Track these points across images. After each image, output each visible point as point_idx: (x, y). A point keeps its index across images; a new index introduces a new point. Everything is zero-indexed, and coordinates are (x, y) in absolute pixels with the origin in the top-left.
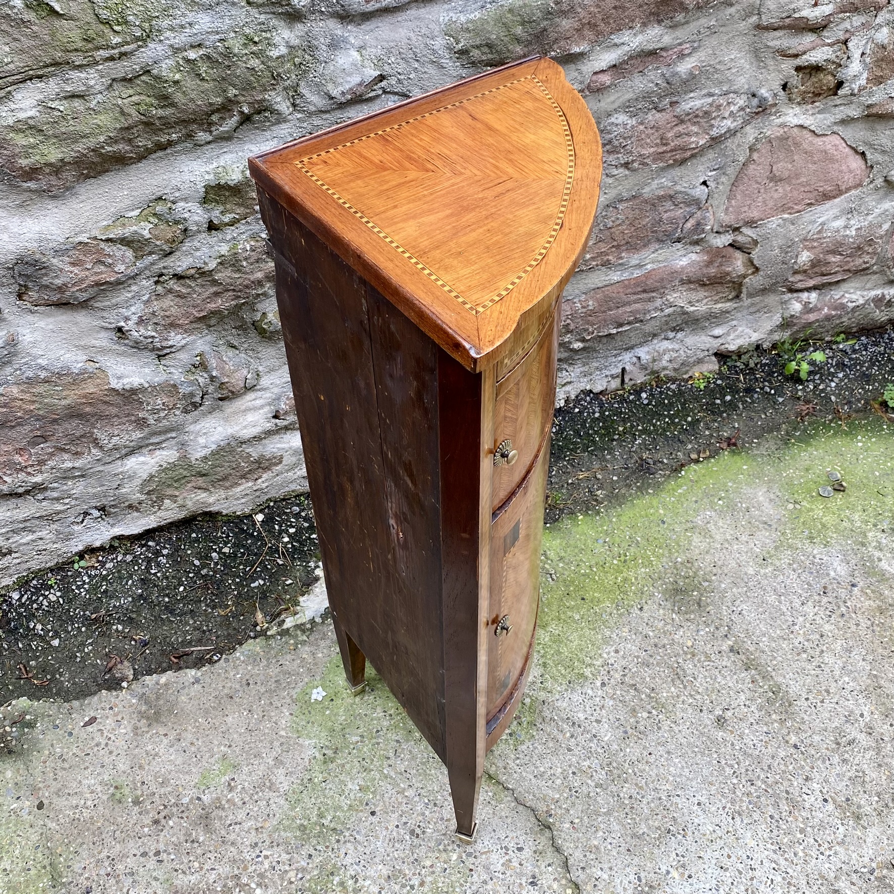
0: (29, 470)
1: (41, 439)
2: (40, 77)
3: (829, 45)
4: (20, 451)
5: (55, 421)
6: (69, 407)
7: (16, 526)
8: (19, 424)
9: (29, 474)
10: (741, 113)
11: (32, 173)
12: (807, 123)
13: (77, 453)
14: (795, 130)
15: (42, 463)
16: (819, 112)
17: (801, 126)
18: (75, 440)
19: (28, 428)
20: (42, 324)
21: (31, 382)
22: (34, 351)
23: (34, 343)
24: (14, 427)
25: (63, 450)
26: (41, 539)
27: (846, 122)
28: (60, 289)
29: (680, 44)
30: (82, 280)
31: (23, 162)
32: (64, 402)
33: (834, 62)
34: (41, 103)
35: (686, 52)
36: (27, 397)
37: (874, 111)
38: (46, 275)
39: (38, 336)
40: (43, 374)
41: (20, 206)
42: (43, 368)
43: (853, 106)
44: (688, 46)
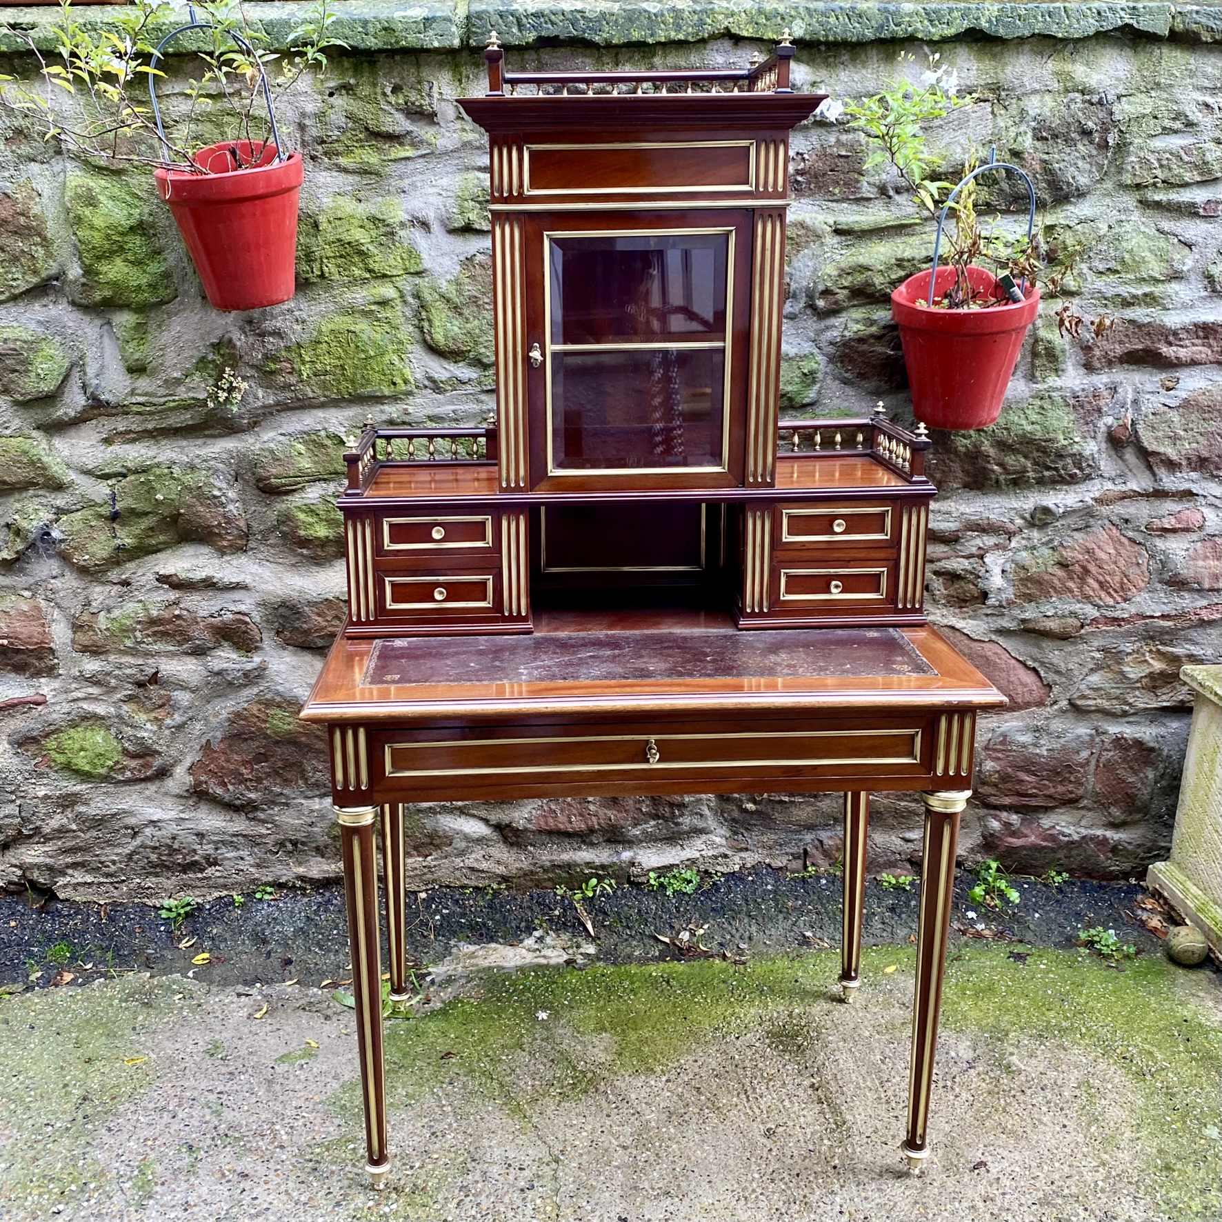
0: (248, 784)
1: (262, 758)
2: (325, 480)
3: (963, 557)
4: (245, 763)
5: (277, 742)
6: (289, 732)
7: (227, 838)
8: (251, 739)
9: (248, 788)
11: (305, 542)
12: (958, 626)
13: (286, 780)
14: (947, 630)
15: (259, 780)
16: (970, 617)
17: (953, 628)
18: (288, 766)
19: (257, 743)
20: (288, 659)
21: (268, 704)
22: (277, 678)
23: (278, 673)
24: (246, 740)
25: (277, 773)
26: (242, 859)
27: (1002, 632)
28: (307, 632)
30: (323, 628)
31: (302, 533)
32: (286, 727)
33: (971, 573)
34: (322, 496)
36: (262, 716)
37: (1030, 626)
38: (298, 619)
39: (282, 667)
40: (278, 699)
41: (293, 565)
42: (278, 693)
43: (1006, 618)
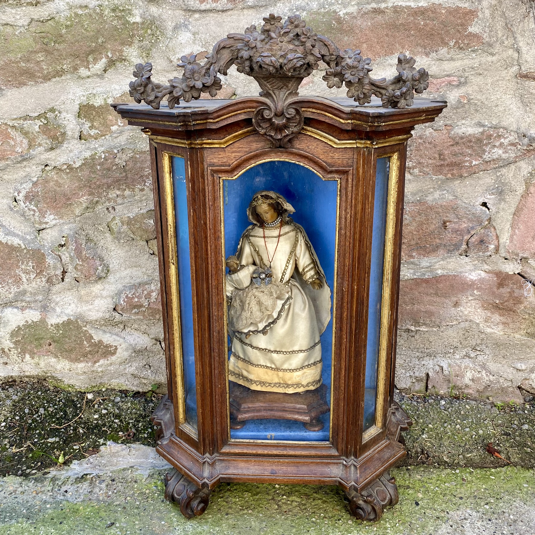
10: (513, 148)
29: (448, 76)
35: (454, 83)
44: (455, 79)
